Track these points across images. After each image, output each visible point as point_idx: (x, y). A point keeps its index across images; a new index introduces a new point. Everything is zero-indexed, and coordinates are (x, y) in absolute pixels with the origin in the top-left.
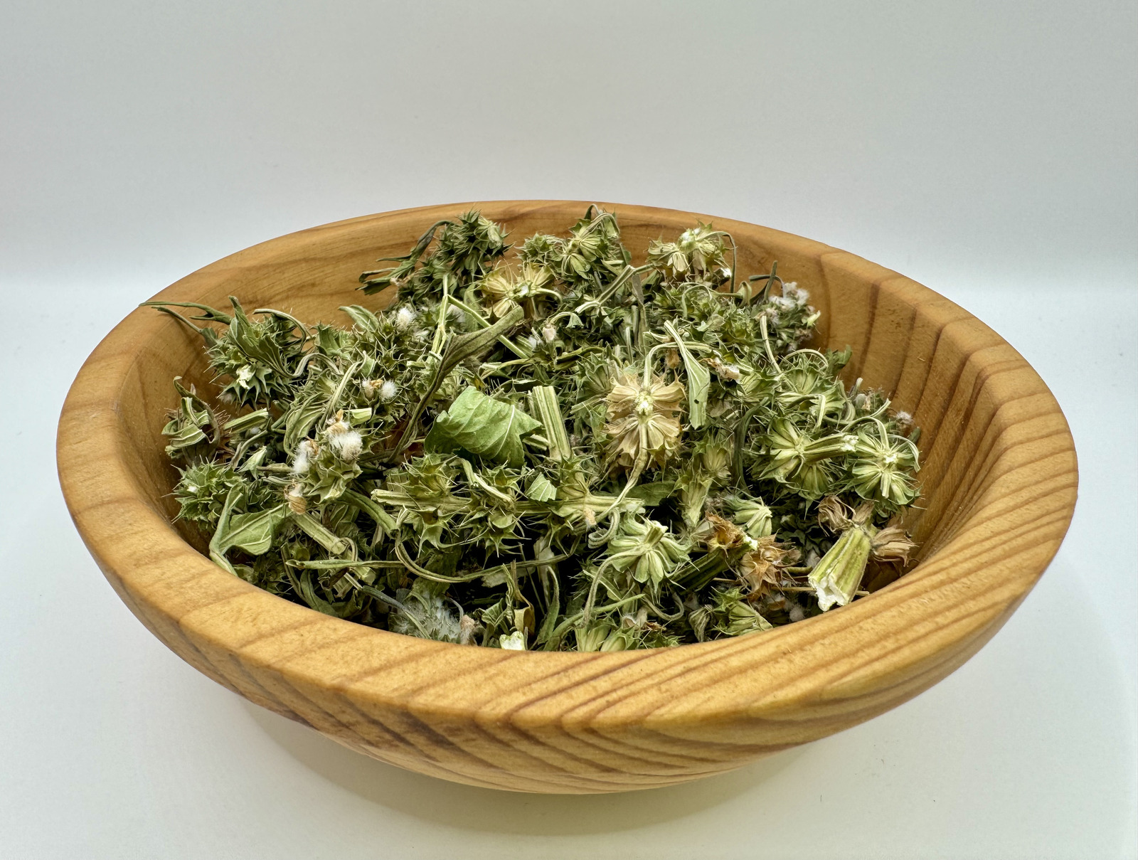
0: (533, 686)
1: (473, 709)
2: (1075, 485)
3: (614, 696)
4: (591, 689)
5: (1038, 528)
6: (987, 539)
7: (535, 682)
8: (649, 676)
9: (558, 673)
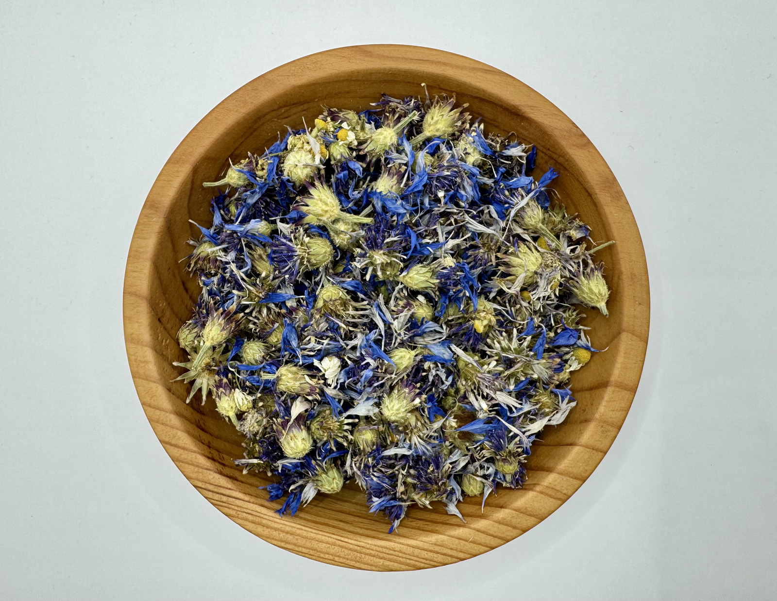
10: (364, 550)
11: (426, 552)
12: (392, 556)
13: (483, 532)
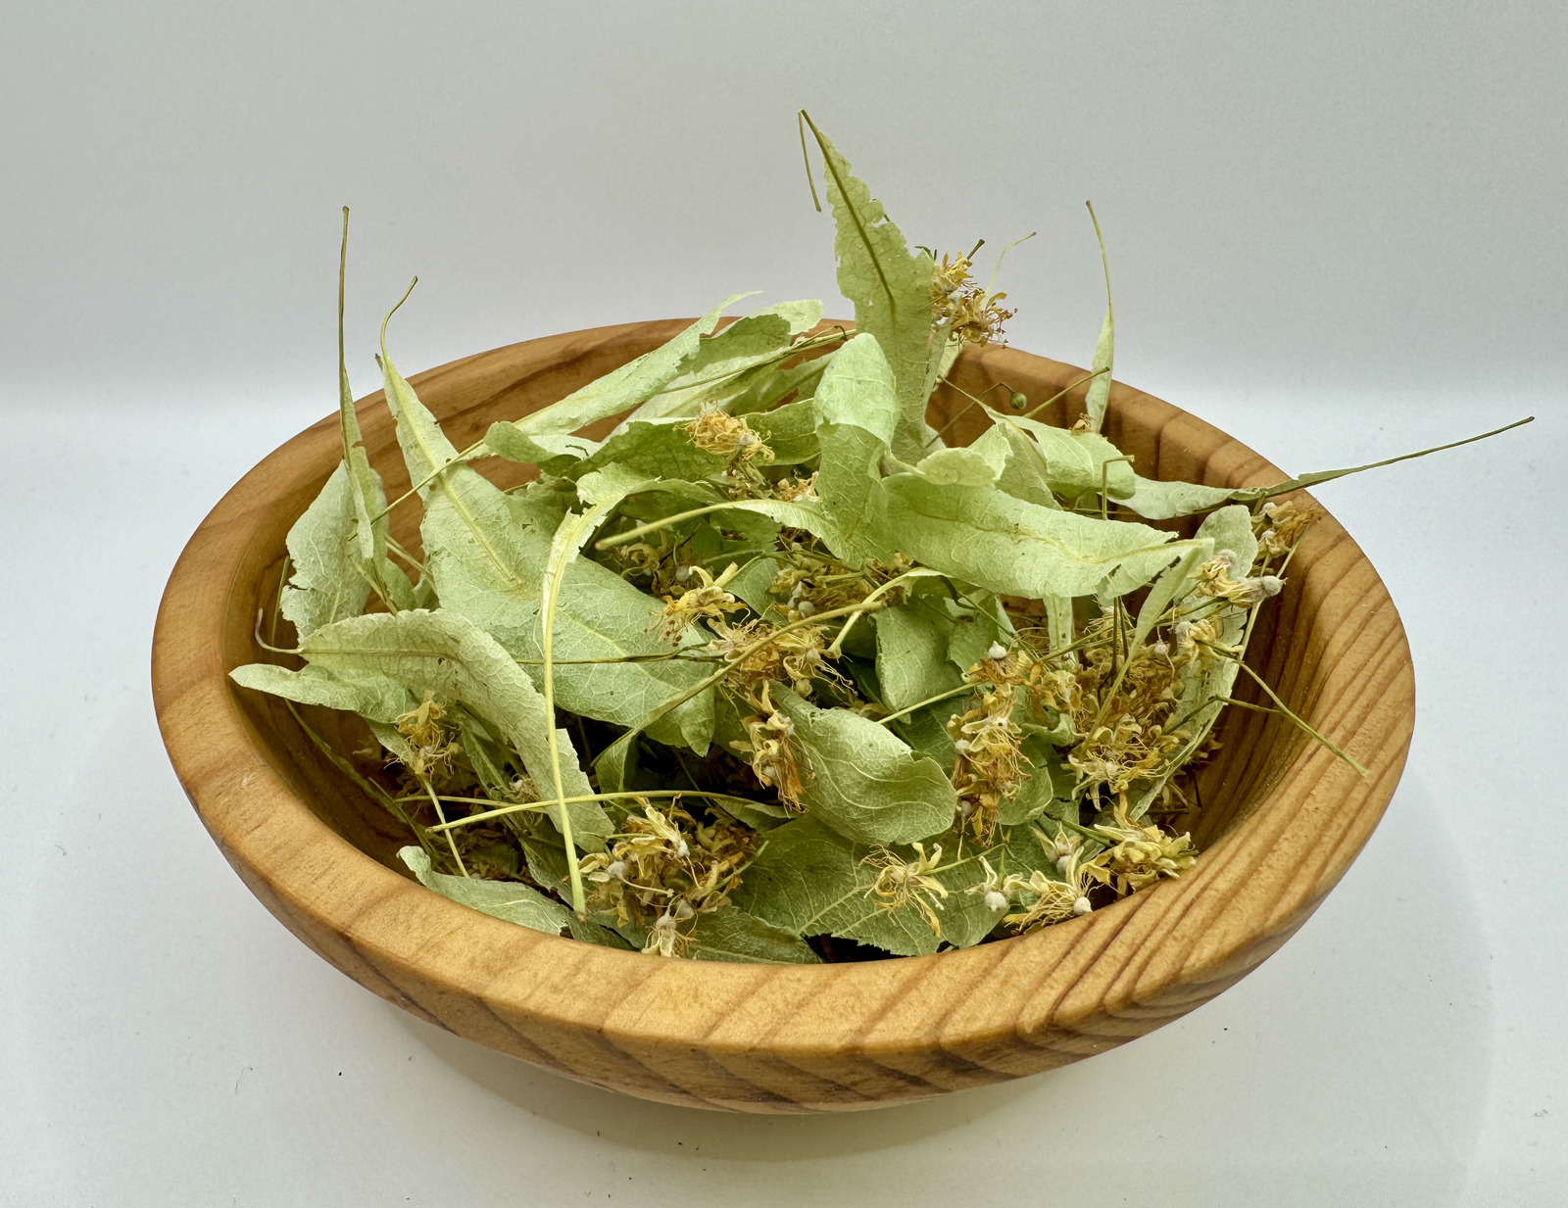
0: (1055, 975)
1: (1010, 1022)
2: (1387, 597)
3: (1138, 960)
4: (1111, 959)
5: (1388, 653)
6: (1354, 678)
7: (1053, 971)
8: (1155, 926)
9: (1068, 953)
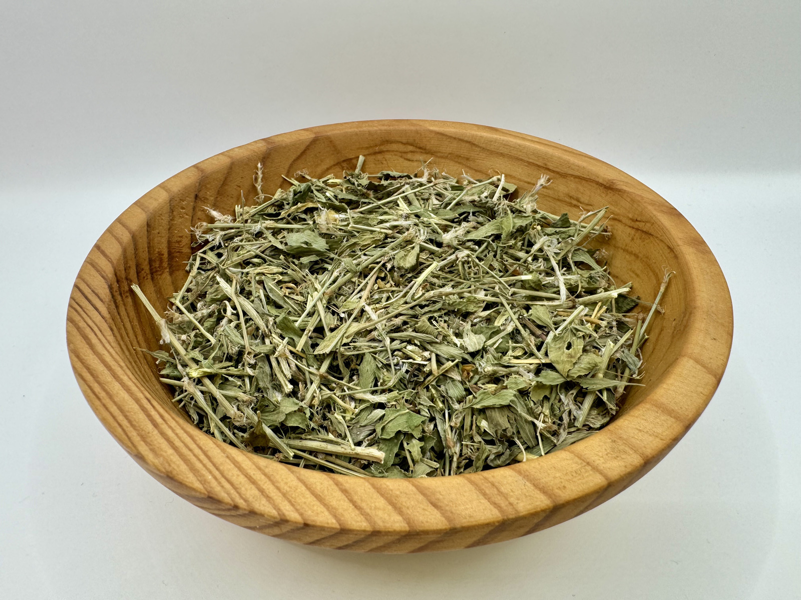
10: (164, 427)
11: (239, 473)
12: (189, 453)
13: (345, 491)
